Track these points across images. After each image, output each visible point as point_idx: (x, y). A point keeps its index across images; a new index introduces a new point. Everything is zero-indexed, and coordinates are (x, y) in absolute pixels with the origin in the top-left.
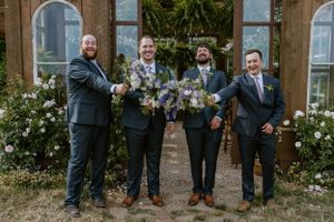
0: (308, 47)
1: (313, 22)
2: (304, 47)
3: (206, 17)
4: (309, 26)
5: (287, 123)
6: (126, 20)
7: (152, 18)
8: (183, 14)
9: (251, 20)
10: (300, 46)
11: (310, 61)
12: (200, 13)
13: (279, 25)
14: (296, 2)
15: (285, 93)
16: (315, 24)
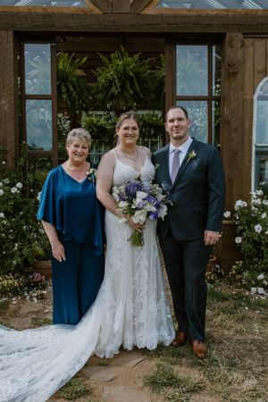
0: (251, 125)
1: (256, 97)
2: (247, 125)
4: (252, 101)
5: (227, 214)
7: (68, 91)
10: (242, 124)
11: (254, 142)
13: (218, 99)
14: (236, 73)
15: (227, 180)
16: (260, 98)
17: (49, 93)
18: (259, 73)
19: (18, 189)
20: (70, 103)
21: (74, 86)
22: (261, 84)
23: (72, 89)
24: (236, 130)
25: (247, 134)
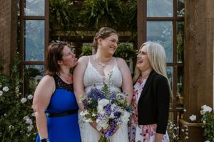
3: (111, 14)
5: (193, 118)
7: (62, 15)
15: (191, 87)
23: (65, 14)
25: (208, 47)
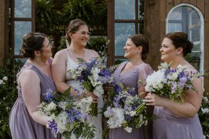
1: (167, 20)
4: (165, 22)
6: (24, 17)
8: (70, 14)
9: (120, 18)
12: (82, 13)
13: (142, 22)
14: (154, 4)
16: (170, 22)
17: (30, 17)
18: (170, 4)
19: (4, 81)
20: (46, 24)
21: (49, 14)
22: (171, 11)
23: (48, 16)
24: (154, 41)
